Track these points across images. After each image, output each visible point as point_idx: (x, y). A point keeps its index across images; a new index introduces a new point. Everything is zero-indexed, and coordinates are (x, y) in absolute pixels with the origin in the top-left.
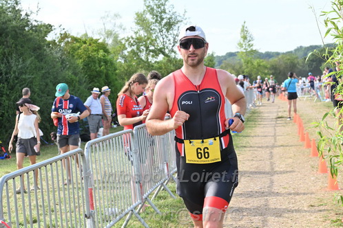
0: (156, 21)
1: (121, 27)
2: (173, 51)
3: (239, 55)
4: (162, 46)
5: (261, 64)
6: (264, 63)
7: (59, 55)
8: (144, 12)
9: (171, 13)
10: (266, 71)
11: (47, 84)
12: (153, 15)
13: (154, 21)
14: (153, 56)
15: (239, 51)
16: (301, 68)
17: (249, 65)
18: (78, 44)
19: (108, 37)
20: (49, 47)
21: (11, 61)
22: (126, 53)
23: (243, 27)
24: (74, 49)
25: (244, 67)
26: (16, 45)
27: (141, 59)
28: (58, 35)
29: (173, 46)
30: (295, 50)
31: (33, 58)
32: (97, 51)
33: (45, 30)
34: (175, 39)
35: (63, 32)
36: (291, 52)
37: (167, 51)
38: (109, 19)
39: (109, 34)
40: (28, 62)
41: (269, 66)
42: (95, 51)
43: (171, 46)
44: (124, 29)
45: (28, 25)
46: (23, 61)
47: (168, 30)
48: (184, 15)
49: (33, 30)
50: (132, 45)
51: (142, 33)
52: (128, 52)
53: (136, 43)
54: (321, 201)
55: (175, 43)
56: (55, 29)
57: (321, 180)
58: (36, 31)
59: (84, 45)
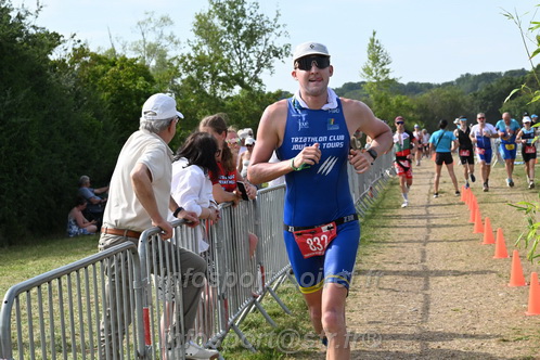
0: (229, 29)
2: (256, 79)
3: (365, 88)
4: (238, 72)
5: (403, 103)
6: (407, 100)
7: (71, 84)
8: (209, 14)
9: (253, 17)
10: (411, 115)
11: (52, 133)
12: (225, 20)
13: (225, 29)
14: (224, 88)
15: (366, 80)
16: (467, 110)
17: (383, 105)
18: (102, 67)
19: (148, 55)
20: (55, 71)
22: (178, 81)
23: (373, 40)
24: (96, 76)
27: (205, 93)
28: (70, 51)
29: (256, 72)
30: (458, 80)
31: (29, 89)
32: (134, 78)
33: (49, 43)
34: (259, 59)
35: (78, 46)
36: (451, 83)
37: (246, 79)
38: (152, 25)
39: (152, 50)
40: (22, 95)
42: (130, 78)
43: (253, 71)
44: (176, 43)
45: (21, 35)
46: (13, 93)
47: (248, 45)
48: (275, 20)
49: (29, 43)
50: (189, 69)
51: (206, 50)
52: (182, 81)
53: (197, 66)
54: (518, 333)
55: (260, 66)
56: (64, 41)
57: (517, 297)
58: (34, 44)
59: (113, 69)
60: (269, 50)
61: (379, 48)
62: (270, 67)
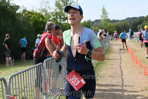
0: (64, 5)
1: (49, 7)
3: (101, 21)
4: (66, 16)
5: (111, 25)
7: (22, 19)
8: (59, 1)
9: (71, 1)
10: (113, 28)
11: (17, 33)
12: (63, 2)
13: (63, 5)
14: (63, 21)
15: (101, 19)
17: (106, 25)
18: (30, 15)
19: (43, 12)
20: (18, 16)
22: (51, 19)
23: (103, 8)
24: (29, 17)
25: (104, 26)
26: (3, 15)
27: (58, 22)
28: (22, 10)
30: (126, 19)
31: (11, 21)
32: (39, 18)
33: (16, 8)
35: (24, 9)
36: (124, 20)
38: (44, 3)
39: (44, 10)
40: (9, 22)
41: (114, 26)
42: (38, 18)
44: (50, 8)
45: (9, 6)
46: (7, 22)
48: (77, 2)
49: (11, 8)
50: (54, 16)
51: (58, 10)
52: (52, 19)
53: (56, 15)
54: (146, 88)
56: (20, 8)
57: (145, 78)
58: (12, 8)
59: (33, 15)
61: (105, 10)
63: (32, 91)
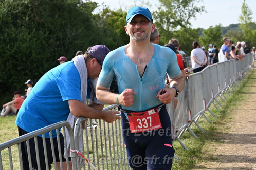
1: (148, 4)
2: (188, 22)
3: (240, 26)
4: (179, 19)
7: (102, 26)
14: (173, 27)
15: (240, 22)
17: (249, 34)
18: (116, 17)
20: (95, 20)
21: (66, 30)
23: (244, 4)
24: (114, 21)
25: (245, 35)
26: (71, 18)
27: (164, 29)
28: (102, 10)
29: (188, 19)
31: (83, 28)
33: (92, 6)
34: (189, 13)
35: (105, 8)
37: (183, 23)
40: (80, 31)
43: (186, 19)
44: (150, 6)
45: (79, 3)
46: (76, 30)
47: (184, 6)
49: (83, 7)
50: (156, 18)
51: (164, 9)
53: (160, 16)
55: (190, 16)
56: (99, 6)
58: (85, 7)
59: (121, 18)
60: (194, 9)
62: (194, 16)
63: (118, 146)
